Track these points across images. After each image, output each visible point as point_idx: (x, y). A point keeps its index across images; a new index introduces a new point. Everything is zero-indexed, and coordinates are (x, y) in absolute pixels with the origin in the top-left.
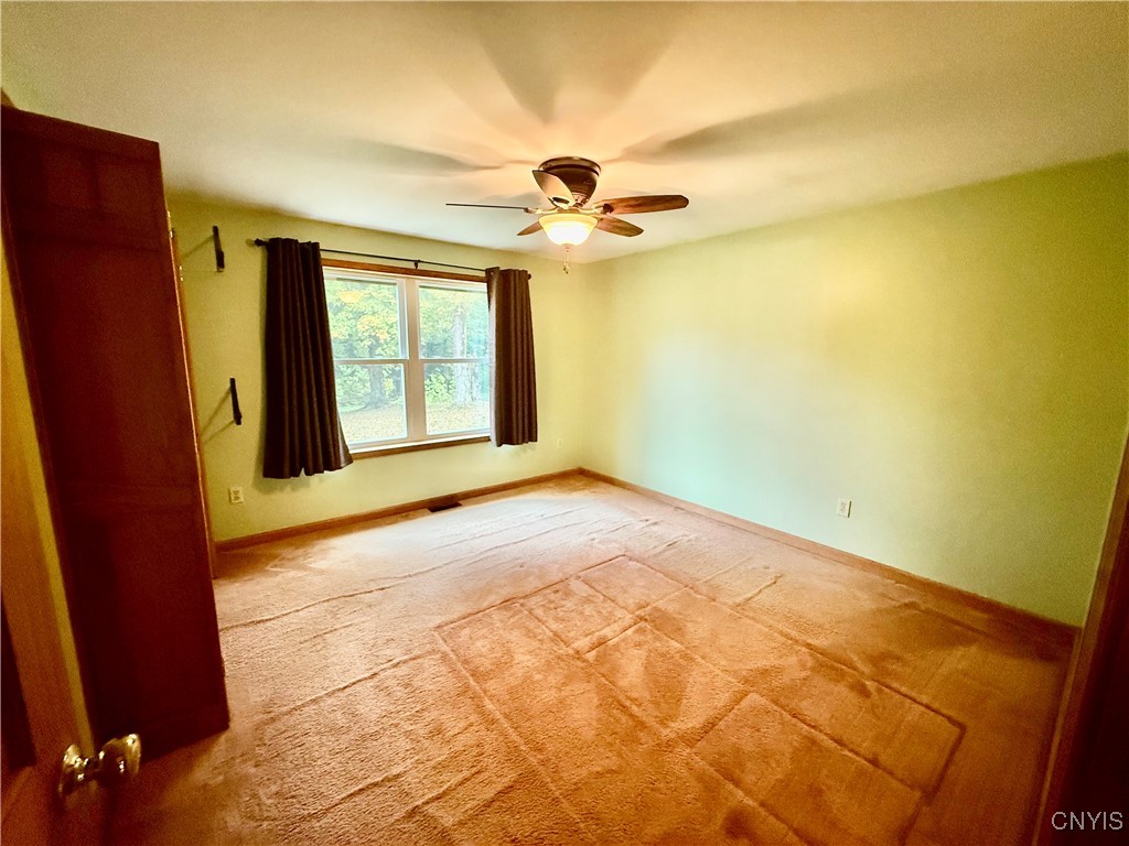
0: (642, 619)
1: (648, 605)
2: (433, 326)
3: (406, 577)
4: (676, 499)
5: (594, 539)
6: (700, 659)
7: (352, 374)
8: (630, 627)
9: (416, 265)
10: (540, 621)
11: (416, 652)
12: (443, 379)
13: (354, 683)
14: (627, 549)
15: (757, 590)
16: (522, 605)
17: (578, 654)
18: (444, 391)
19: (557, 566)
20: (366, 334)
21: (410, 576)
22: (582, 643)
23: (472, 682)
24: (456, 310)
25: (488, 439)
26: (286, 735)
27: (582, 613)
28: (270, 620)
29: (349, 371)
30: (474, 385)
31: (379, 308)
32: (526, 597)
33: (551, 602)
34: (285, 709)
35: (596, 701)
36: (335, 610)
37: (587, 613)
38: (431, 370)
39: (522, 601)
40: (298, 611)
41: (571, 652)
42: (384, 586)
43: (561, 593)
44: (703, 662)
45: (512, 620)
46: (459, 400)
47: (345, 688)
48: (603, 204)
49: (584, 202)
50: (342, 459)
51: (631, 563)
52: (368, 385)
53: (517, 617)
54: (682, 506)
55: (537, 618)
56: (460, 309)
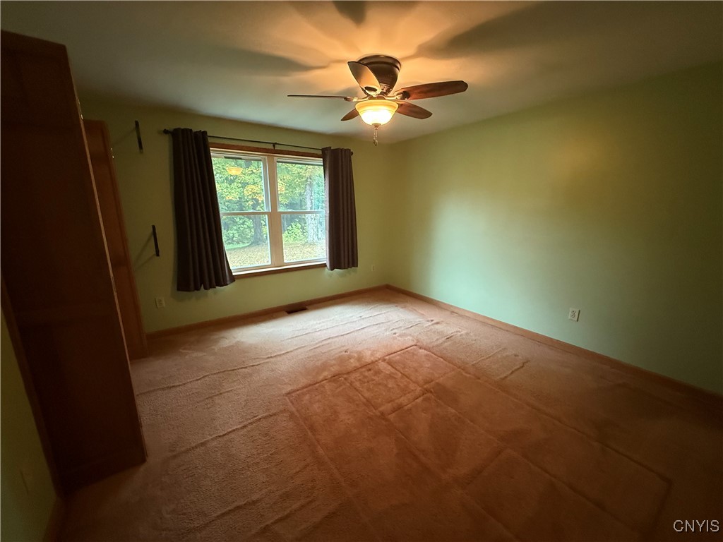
0: (427, 391)
1: (432, 381)
2: (292, 192)
3: (268, 358)
4: (452, 306)
5: (395, 334)
6: (469, 422)
7: (243, 224)
8: (420, 397)
9: (274, 146)
10: (357, 390)
11: (273, 411)
12: (300, 226)
13: (230, 432)
14: (418, 341)
15: (510, 372)
16: (345, 379)
17: (383, 415)
18: (300, 233)
19: (370, 352)
20: (250, 197)
21: (271, 357)
22: (387, 407)
23: (310, 433)
24: (307, 181)
25: (324, 265)
26: (183, 468)
27: (386, 386)
28: (179, 386)
29: (241, 222)
30: (320, 230)
31: (257, 180)
32: (348, 373)
33: (365, 377)
34: (183, 449)
35: (395, 451)
36: (221, 380)
37: (390, 386)
38: (292, 220)
39: (345, 376)
40: (197, 380)
41: (379, 414)
42: (254, 364)
43: (372, 372)
44: (472, 424)
45: (339, 390)
46: (310, 239)
47: (224, 435)
48: (402, 91)
49: (388, 91)
50: (228, 279)
51: (421, 351)
52: (253, 230)
53: (341, 388)
54: (456, 311)
55: (355, 389)
56: (309, 180)
